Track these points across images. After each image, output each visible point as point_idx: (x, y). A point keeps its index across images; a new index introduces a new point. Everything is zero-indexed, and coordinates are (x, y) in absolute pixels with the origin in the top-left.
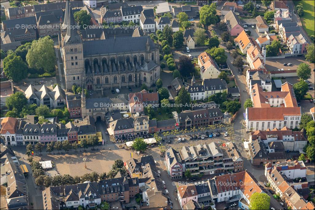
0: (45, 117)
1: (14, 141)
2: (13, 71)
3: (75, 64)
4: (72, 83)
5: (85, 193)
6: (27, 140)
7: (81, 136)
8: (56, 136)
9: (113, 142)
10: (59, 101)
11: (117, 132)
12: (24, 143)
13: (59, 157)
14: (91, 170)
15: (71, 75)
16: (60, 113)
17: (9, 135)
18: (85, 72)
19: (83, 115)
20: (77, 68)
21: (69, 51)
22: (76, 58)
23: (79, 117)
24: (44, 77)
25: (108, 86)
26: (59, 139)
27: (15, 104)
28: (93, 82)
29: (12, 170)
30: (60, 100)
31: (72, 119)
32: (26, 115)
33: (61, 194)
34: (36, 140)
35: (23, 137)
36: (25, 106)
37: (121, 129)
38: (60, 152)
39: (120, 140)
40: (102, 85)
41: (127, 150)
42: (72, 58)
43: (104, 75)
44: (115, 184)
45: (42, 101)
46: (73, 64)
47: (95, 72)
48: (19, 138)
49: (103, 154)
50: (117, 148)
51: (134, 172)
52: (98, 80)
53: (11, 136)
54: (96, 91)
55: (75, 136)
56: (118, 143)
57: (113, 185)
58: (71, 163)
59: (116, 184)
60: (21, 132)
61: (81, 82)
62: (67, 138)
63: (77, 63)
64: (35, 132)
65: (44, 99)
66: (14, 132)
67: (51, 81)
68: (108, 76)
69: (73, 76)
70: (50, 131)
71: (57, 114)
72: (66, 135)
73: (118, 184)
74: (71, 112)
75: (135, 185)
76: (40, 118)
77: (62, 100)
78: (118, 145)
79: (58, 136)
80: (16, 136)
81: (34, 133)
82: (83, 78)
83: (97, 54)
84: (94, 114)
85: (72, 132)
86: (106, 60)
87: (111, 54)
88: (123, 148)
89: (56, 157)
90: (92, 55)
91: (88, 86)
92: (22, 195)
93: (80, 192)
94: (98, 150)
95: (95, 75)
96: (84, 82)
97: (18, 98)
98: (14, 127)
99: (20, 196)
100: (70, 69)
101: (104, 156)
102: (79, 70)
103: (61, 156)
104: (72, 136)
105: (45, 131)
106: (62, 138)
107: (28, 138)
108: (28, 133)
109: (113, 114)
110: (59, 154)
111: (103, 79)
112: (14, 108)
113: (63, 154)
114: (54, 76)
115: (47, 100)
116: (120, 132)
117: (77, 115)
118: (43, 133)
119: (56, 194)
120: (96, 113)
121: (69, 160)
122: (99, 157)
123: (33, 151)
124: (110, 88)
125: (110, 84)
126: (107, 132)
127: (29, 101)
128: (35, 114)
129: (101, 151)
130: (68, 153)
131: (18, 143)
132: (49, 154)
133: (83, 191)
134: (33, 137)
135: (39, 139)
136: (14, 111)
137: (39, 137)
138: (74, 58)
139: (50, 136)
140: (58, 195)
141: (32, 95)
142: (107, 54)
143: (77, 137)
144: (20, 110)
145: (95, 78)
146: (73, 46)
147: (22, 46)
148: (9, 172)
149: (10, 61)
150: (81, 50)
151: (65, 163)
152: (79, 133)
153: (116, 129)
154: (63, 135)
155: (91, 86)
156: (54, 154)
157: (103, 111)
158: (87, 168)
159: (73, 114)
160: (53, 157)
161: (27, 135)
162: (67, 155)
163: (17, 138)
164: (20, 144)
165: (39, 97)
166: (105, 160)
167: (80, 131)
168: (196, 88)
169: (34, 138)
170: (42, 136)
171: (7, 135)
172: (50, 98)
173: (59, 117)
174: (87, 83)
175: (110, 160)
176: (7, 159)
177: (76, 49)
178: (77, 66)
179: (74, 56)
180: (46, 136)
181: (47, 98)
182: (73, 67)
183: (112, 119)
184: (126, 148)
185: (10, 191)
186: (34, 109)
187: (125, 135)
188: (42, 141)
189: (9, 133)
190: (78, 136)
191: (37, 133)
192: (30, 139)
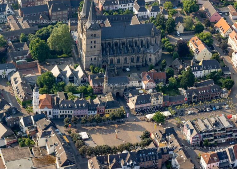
0: (73, 93)
1: (51, 114)
2: (39, 53)
3: (93, 47)
4: (90, 63)
5: (126, 161)
6: (62, 114)
7: (107, 110)
8: (87, 110)
9: (134, 115)
10: (82, 79)
11: (137, 106)
12: (59, 117)
13: (91, 128)
14: (121, 140)
15: (90, 56)
16: (85, 90)
17: (47, 110)
18: (101, 54)
19: (104, 92)
20: (95, 51)
21: (89, 37)
22: (95, 42)
23: (101, 92)
24: (63, 57)
25: (119, 66)
26: (89, 112)
27: (46, 82)
28: (107, 62)
29: (59, 141)
30: (84, 79)
31: (95, 95)
32: (56, 91)
33: (105, 162)
34: (70, 113)
35: (59, 111)
36: (55, 84)
37: (141, 103)
38: (92, 124)
39: (140, 113)
40: (114, 65)
41: (147, 121)
42: (92, 42)
43: (117, 56)
44: (150, 153)
45: (68, 79)
46: (91, 47)
47: (110, 54)
48: (56, 112)
49: (128, 126)
50: (138, 121)
51: (161, 142)
52: (112, 61)
53: (48, 110)
54: (110, 70)
55: (103, 110)
56: (138, 115)
57: (149, 154)
58: (103, 134)
59: (152, 153)
60: (58, 107)
61: (97, 62)
62: (96, 112)
63: (95, 47)
64: (70, 107)
65: (70, 78)
66: (51, 108)
67: (69, 61)
68: (120, 57)
69: (91, 57)
70: (82, 106)
71: (83, 90)
72: (96, 109)
73: (153, 153)
74: (95, 89)
75: (166, 154)
76: (69, 94)
77: (85, 79)
78: (139, 118)
79: (88, 111)
80: (52, 111)
81: (68, 108)
82: (100, 59)
83: (111, 38)
84: (115, 91)
85: (101, 107)
86: (117, 43)
87: (122, 38)
88: (144, 120)
89: (89, 128)
90: (106, 40)
91: (103, 66)
92: (72, 163)
93: (122, 160)
94: (123, 122)
95: (110, 56)
96: (100, 62)
97: (49, 77)
98: (50, 102)
99: (71, 164)
100: (89, 51)
101: (129, 128)
102: (97, 52)
103: (93, 127)
104: (101, 111)
105: (78, 106)
106: (91, 112)
107: (63, 112)
108: (64, 108)
109: (131, 91)
110: (90, 126)
111: (115, 59)
112: (45, 86)
113: (94, 126)
114: (71, 56)
115: (72, 79)
116: (140, 106)
117: (99, 91)
118: (76, 108)
119: (101, 162)
120: (117, 90)
121: (101, 131)
122: (126, 128)
123: (70, 124)
124: (121, 67)
125: (121, 64)
126: (128, 106)
127: (56, 79)
128: (64, 91)
129: (126, 123)
130: (98, 125)
131: (54, 116)
132: (82, 126)
133: (124, 159)
134: (67, 111)
135: (73, 113)
136: (45, 87)
137: (73, 111)
138: (93, 42)
139: (82, 111)
140: (103, 163)
141: (59, 75)
142: (119, 39)
143: (104, 111)
144: (50, 87)
145: (109, 59)
146: (93, 32)
147: (40, 30)
148: (56, 143)
149: (37, 44)
150: (99, 36)
151: (98, 134)
152: (106, 108)
153: (137, 104)
154: (93, 110)
155: (105, 65)
156: (87, 126)
157: (122, 88)
158: (118, 137)
159: (96, 91)
160: (86, 128)
161: (62, 109)
162: (98, 127)
163: (53, 113)
164: (56, 117)
165: (65, 76)
166: (130, 130)
167: (107, 106)
168: (196, 68)
169: (69, 112)
170: (75, 111)
171: (45, 110)
172: (75, 77)
173: (85, 93)
174: (103, 63)
175: (136, 130)
176: (52, 132)
177: (95, 35)
178: (95, 49)
179: (93, 40)
180: (79, 111)
181: (72, 76)
182: (92, 49)
183: (130, 95)
184: (146, 120)
185: (61, 160)
186: (63, 86)
187: (143, 109)
188: (75, 115)
189: (47, 108)
190: (106, 110)
191: (72, 108)
192: (65, 113)
